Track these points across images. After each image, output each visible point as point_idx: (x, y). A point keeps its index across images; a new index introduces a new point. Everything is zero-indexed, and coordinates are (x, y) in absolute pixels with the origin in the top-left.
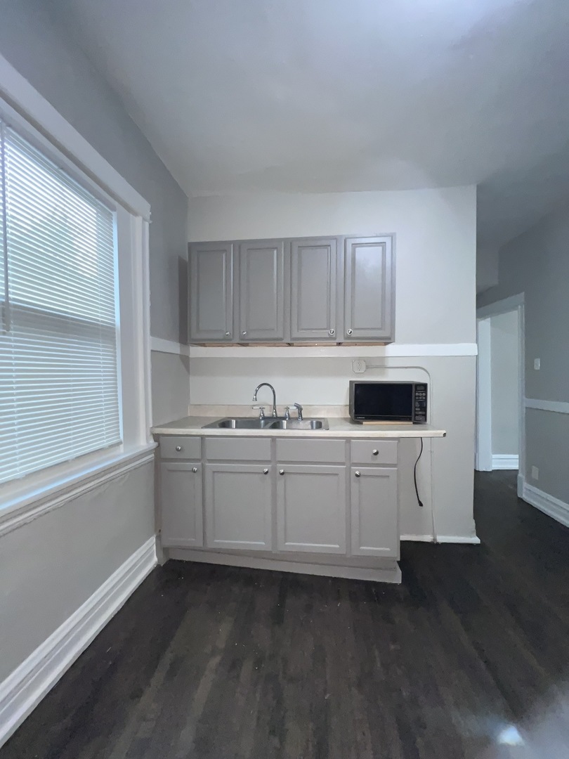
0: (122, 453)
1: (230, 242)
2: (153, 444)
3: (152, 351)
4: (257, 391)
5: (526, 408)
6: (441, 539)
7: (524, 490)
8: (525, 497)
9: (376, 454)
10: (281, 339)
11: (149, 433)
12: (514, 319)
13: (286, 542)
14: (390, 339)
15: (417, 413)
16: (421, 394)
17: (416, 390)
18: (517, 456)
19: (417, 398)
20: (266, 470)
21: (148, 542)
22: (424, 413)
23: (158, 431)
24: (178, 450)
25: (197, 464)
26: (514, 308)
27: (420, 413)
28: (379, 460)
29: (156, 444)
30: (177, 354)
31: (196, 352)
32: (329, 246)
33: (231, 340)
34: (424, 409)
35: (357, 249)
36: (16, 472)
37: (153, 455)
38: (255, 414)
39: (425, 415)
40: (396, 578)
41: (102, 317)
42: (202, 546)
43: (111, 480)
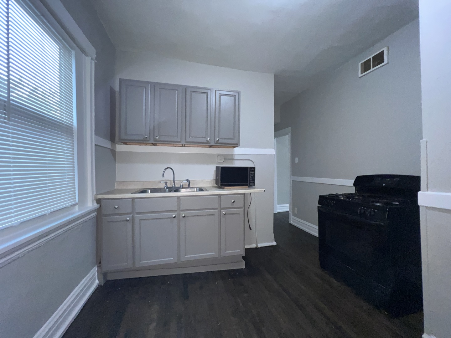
0: (77, 212)
1: (148, 83)
2: (96, 206)
3: (96, 145)
4: (164, 172)
5: (292, 180)
6: (260, 245)
7: (292, 219)
8: (291, 222)
9: (234, 202)
10: (180, 142)
11: (94, 198)
12: (287, 139)
13: (185, 256)
14: (237, 144)
15: (250, 182)
16: (252, 172)
17: (250, 170)
18: (288, 205)
19: (250, 174)
20: (174, 216)
21: (92, 270)
22: (253, 182)
23: (100, 197)
24: (115, 208)
25: (130, 216)
26: (287, 134)
27: (252, 181)
28: (235, 205)
29: (98, 206)
30: (109, 149)
31: (121, 148)
32: (207, 93)
33: (148, 141)
34: (254, 180)
35: (221, 96)
36: (12, 221)
37: (96, 213)
38: (162, 186)
39: (254, 183)
40: (242, 265)
41: (65, 119)
42: (132, 267)
43: (72, 228)
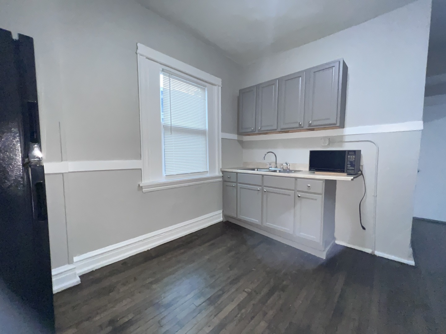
2: (221, 174)
3: (222, 138)
4: (265, 155)
6: (378, 253)
10: (276, 130)
11: (220, 170)
13: (267, 222)
16: (351, 157)
17: (348, 154)
19: (348, 159)
20: (259, 189)
21: (219, 211)
22: (353, 168)
23: (224, 169)
24: (228, 178)
25: (235, 184)
28: (308, 190)
30: (237, 140)
33: (254, 132)
37: (221, 179)
42: (236, 217)
